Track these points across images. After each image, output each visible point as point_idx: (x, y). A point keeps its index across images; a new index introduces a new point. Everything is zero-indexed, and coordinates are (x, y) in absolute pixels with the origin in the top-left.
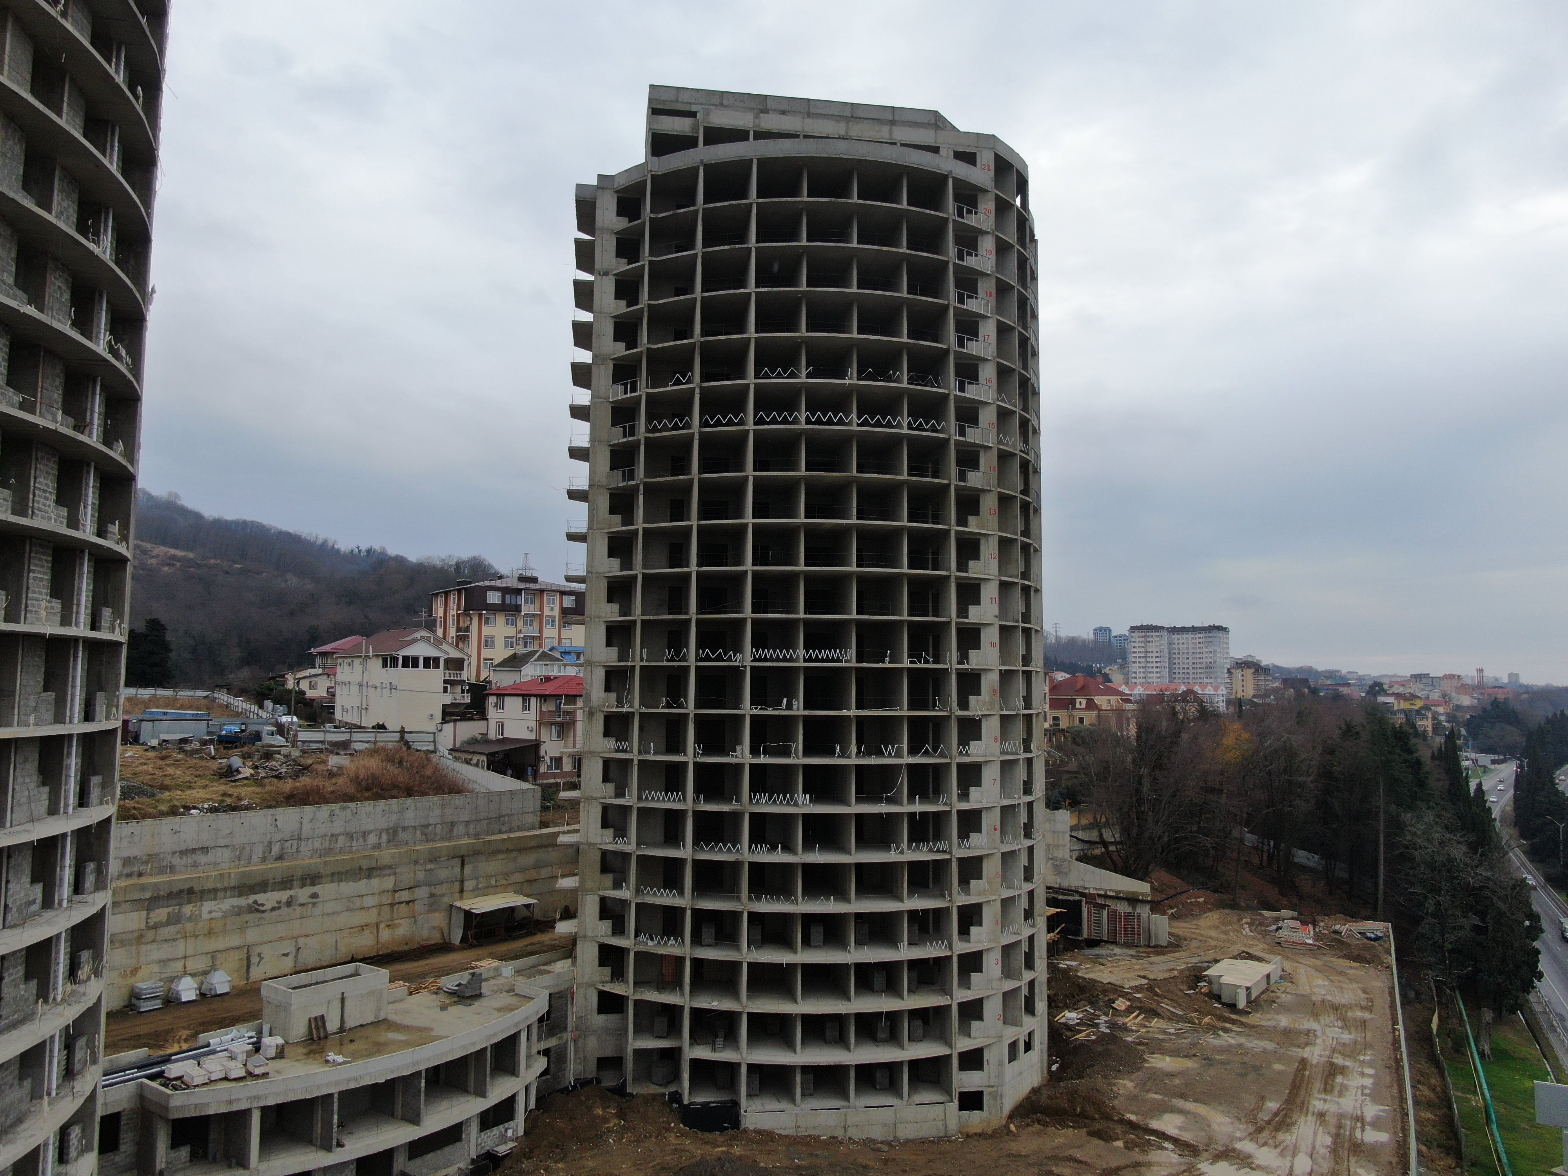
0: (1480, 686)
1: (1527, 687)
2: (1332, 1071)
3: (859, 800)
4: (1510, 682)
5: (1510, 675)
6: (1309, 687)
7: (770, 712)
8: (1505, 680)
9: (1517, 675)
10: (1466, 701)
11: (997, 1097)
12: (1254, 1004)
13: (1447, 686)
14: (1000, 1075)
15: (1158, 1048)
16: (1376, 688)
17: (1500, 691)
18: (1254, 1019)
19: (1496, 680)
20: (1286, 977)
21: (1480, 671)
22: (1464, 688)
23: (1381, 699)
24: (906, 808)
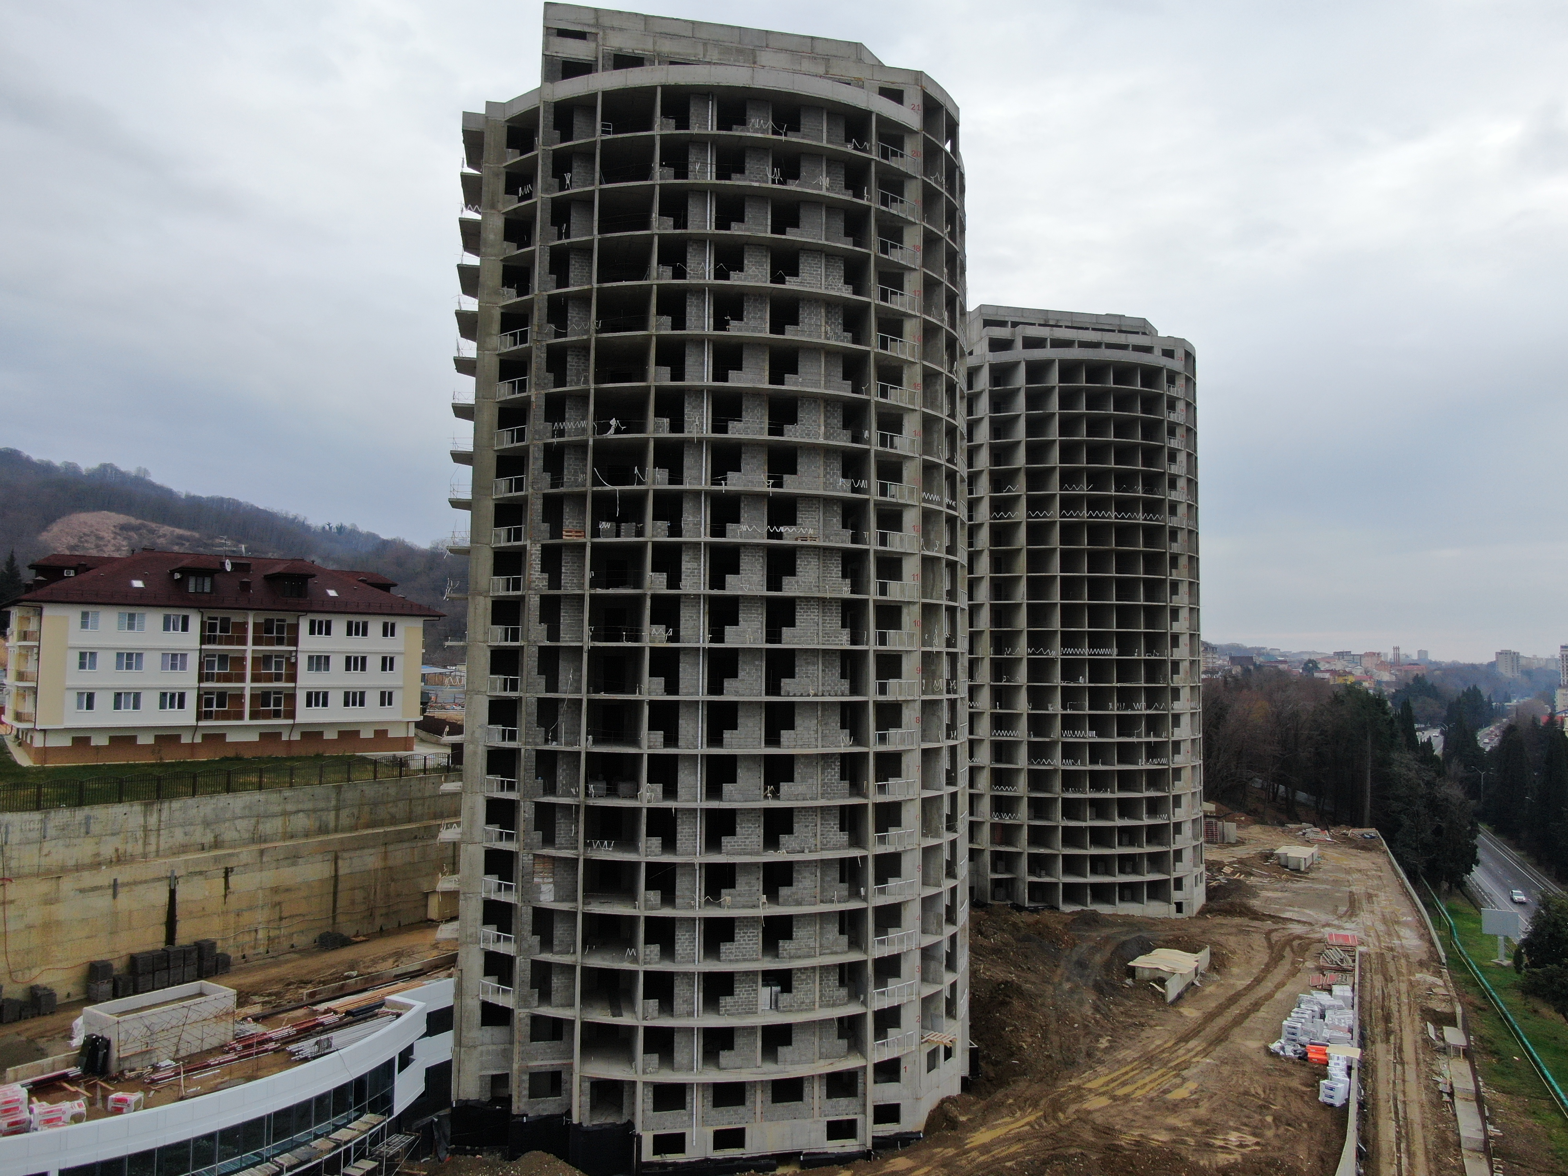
0: (1396, 664)
1: (1435, 663)
2: (1370, 897)
3: (1119, 735)
4: (1419, 659)
5: (1419, 652)
6: (1255, 664)
7: (1072, 684)
8: (1415, 657)
9: (1426, 652)
10: (1386, 677)
11: (1190, 905)
12: (1309, 869)
13: (1368, 663)
14: (1192, 893)
15: (1263, 888)
16: (1311, 665)
17: (1415, 667)
18: (1311, 875)
19: (1407, 656)
20: (1322, 857)
21: (1397, 649)
22: (1384, 665)
23: (1316, 675)
24: (1144, 739)
